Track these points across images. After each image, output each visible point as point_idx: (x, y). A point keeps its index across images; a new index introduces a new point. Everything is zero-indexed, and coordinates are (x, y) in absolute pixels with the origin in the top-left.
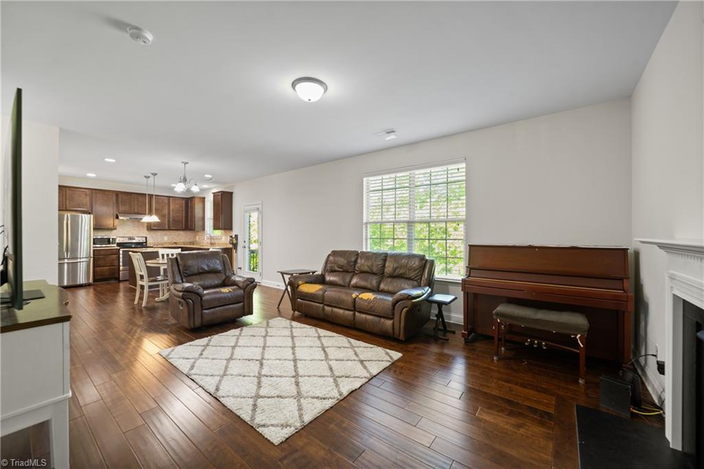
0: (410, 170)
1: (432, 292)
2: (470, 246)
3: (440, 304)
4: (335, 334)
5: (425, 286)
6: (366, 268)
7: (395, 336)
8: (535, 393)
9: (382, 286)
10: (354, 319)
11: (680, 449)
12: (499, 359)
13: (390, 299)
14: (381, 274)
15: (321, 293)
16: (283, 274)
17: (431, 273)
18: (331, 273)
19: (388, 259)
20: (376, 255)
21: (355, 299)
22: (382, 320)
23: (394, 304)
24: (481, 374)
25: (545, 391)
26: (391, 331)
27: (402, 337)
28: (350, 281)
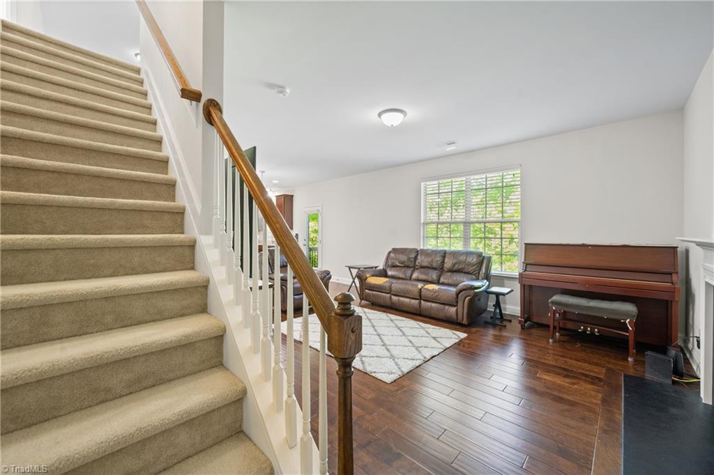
0: (466, 175)
1: (489, 285)
2: (526, 244)
3: (498, 295)
4: (404, 318)
5: (483, 279)
6: (425, 264)
7: (459, 321)
8: (587, 365)
9: (442, 280)
10: (420, 306)
11: (711, 404)
12: (555, 342)
13: (453, 290)
14: (441, 269)
15: (388, 285)
16: (350, 268)
17: (488, 268)
18: (393, 269)
19: (447, 255)
20: (434, 253)
21: (420, 290)
22: (447, 307)
23: (458, 294)
24: (539, 350)
25: (596, 364)
26: (455, 316)
27: (465, 322)
28: (411, 275)
